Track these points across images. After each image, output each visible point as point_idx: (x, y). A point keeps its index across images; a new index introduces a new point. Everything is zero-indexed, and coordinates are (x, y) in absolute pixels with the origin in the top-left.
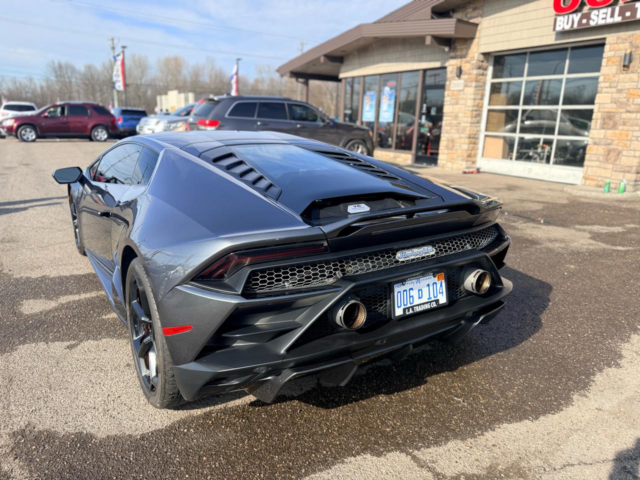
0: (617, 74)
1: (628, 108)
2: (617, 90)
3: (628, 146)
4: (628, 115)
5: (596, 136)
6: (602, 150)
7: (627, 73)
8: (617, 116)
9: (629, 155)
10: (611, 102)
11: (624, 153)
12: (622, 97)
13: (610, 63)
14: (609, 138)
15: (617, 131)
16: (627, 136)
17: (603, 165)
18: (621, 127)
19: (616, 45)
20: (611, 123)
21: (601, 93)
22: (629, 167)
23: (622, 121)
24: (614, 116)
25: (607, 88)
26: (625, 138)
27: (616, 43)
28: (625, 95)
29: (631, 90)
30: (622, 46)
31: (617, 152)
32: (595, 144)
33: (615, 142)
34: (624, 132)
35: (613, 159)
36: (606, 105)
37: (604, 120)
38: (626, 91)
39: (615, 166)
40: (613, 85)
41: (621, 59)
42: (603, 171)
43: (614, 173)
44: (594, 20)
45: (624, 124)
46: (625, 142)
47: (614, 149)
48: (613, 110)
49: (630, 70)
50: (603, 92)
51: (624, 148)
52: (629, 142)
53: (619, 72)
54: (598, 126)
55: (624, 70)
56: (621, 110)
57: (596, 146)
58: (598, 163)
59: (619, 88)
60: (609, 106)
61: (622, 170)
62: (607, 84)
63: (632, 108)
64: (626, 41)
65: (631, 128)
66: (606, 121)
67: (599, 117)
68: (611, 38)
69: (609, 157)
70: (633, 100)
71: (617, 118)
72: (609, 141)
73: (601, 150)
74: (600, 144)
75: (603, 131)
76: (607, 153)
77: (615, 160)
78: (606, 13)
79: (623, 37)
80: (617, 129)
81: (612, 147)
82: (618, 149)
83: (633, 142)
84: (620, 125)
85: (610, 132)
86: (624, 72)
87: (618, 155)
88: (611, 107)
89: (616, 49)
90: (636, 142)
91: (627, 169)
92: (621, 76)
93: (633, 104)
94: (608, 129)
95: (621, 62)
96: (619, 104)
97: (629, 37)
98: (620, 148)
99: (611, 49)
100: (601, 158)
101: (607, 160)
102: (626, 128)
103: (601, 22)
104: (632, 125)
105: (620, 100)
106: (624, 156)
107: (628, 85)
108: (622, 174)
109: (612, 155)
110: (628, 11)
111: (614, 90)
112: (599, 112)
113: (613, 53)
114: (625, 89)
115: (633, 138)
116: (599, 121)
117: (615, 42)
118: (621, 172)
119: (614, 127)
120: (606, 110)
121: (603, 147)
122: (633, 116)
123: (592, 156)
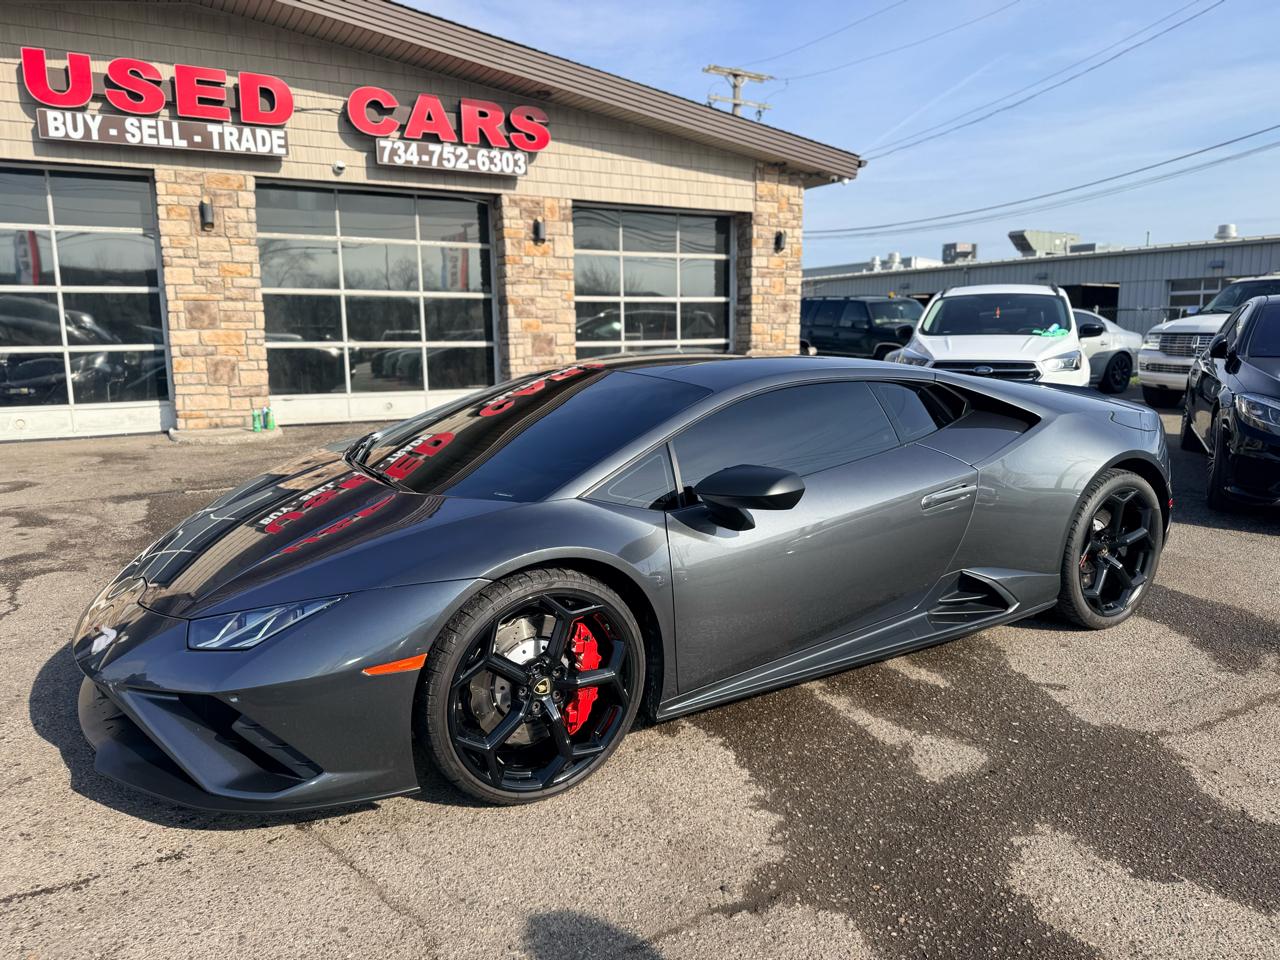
0: (191, 234)
1: (227, 293)
2: (201, 263)
3: (245, 353)
4: (231, 305)
5: (184, 341)
6: (203, 366)
7: (208, 236)
8: (212, 306)
9: (252, 368)
10: (195, 283)
11: (242, 365)
12: (212, 273)
13: (173, 215)
14: (209, 343)
15: (219, 332)
16: (239, 337)
17: (210, 390)
18: (223, 325)
19: (175, 186)
20: (205, 318)
21: (170, 266)
22: (256, 386)
23: (222, 313)
24: (207, 306)
25: (180, 257)
26: (236, 342)
27: (176, 182)
28: (216, 272)
29: (225, 265)
30: (187, 189)
31: (229, 365)
32: (185, 355)
33: (222, 349)
34: (232, 332)
35: (226, 377)
36: (188, 288)
37: (190, 312)
38: (216, 265)
39: (231, 389)
40: (189, 254)
41: (192, 211)
42: (214, 399)
43: (233, 400)
44: (133, 136)
45: (228, 319)
46: (238, 348)
47: (222, 361)
48: (203, 296)
49: (214, 231)
50: (174, 264)
51: (239, 358)
52: (244, 348)
53: (194, 231)
54: (183, 324)
55: (203, 229)
56: (217, 297)
57: (189, 359)
58: (201, 388)
59: (203, 259)
60: (194, 288)
61: (247, 393)
62: (180, 252)
63: (234, 293)
64: (192, 183)
65: (241, 325)
66: (195, 314)
67: (182, 309)
68: (166, 173)
69: (218, 376)
70: (232, 281)
71: (213, 308)
72: (210, 349)
73: (200, 364)
74: (195, 355)
75: (195, 332)
76: (212, 369)
77: (231, 379)
78: (156, 128)
79: (185, 174)
80: (217, 328)
81: (218, 358)
82: (229, 361)
83: (250, 347)
84: (221, 321)
85: (206, 334)
86: (204, 233)
87: (233, 370)
88: (198, 292)
89: (179, 192)
90: (255, 347)
91: (253, 390)
92: (203, 240)
93: (234, 287)
94: (204, 329)
95: (193, 215)
96: (209, 285)
97: (196, 175)
98: (233, 359)
99: (170, 191)
100: (205, 379)
101: (216, 380)
102: (232, 325)
103: (149, 142)
104: (241, 321)
105: (210, 279)
106: (242, 370)
107: (217, 256)
108: (248, 399)
109: (223, 371)
110: (198, 134)
111: (195, 263)
112: (177, 299)
113: (175, 198)
114: (215, 262)
115: (249, 341)
116: (182, 315)
117: (173, 179)
118: (246, 396)
119: (212, 324)
120: (192, 296)
121: (203, 359)
122: (240, 305)
123: (188, 376)
